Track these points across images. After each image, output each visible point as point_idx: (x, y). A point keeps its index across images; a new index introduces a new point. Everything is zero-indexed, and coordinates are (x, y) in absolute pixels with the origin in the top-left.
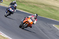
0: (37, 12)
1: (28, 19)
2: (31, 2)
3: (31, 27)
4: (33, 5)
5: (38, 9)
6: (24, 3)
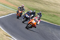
0: (56, 22)
1: (32, 21)
2: (51, 11)
3: (35, 27)
4: (53, 14)
5: (58, 18)
6: (44, 12)
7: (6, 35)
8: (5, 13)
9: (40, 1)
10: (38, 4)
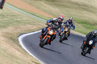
7: (35, 63)
8: (35, 27)
9: (92, 9)
10: (88, 12)
